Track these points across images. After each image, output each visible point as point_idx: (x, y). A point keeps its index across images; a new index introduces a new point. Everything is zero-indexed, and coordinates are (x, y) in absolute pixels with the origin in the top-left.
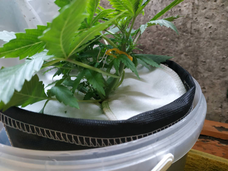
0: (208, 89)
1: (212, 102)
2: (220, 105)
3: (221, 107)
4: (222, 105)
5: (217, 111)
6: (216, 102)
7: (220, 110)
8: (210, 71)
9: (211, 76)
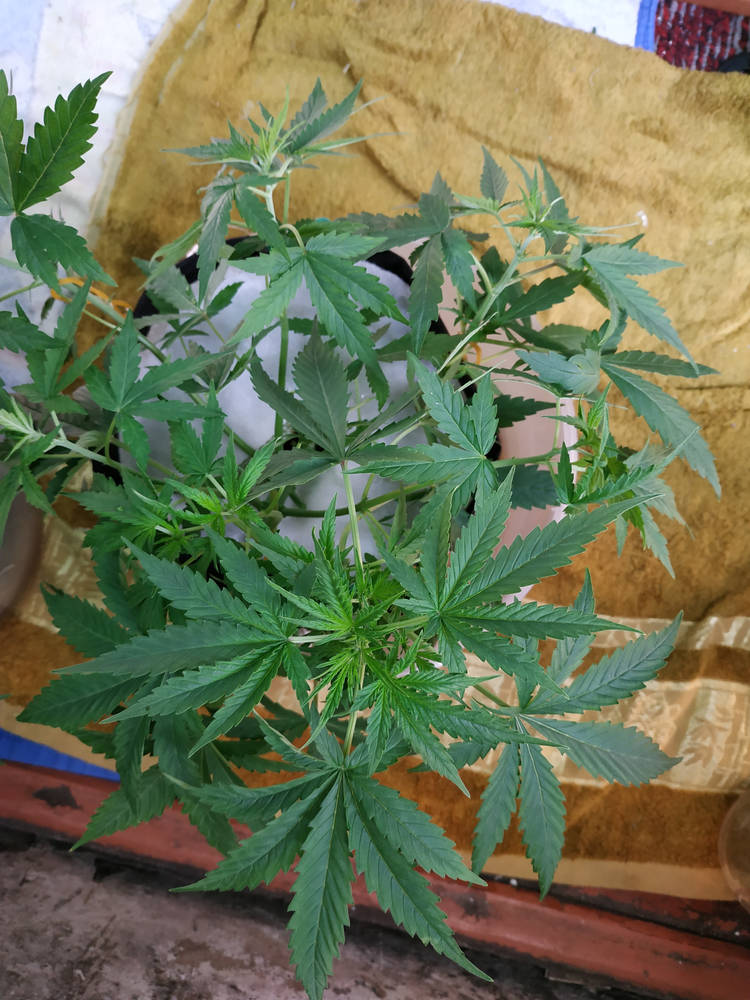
0: (45, 930)
1: (46, 897)
2: (25, 886)
3: (25, 881)
4: (21, 884)
5: (42, 875)
6: (36, 896)
7: (32, 875)
8: (12, 973)
9: (15, 961)
